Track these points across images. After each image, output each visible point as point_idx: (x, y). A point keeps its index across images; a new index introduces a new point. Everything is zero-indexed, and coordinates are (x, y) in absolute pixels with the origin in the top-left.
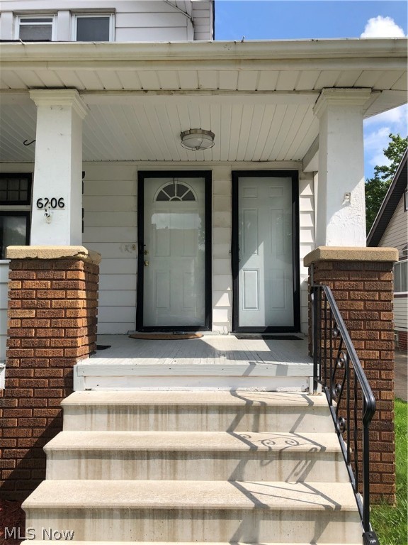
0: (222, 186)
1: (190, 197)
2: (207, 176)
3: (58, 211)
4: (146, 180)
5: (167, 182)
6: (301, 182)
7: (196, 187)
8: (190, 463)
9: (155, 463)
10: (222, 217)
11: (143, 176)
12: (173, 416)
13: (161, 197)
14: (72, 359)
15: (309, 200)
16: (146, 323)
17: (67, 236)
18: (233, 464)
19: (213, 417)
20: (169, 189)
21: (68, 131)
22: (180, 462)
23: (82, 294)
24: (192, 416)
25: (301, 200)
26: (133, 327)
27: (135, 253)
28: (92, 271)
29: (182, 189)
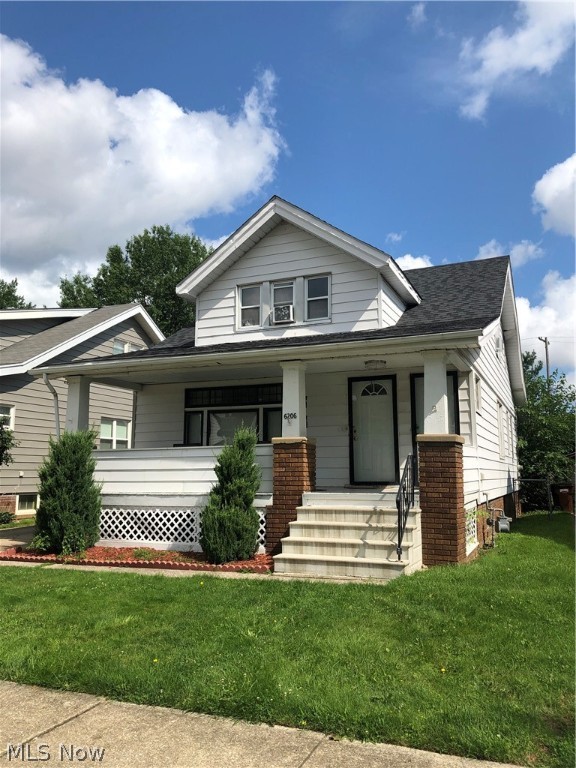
0: (403, 384)
1: (384, 392)
2: (393, 378)
3: (294, 420)
4: (353, 383)
5: (368, 383)
6: (460, 379)
7: (387, 385)
8: (346, 531)
9: (332, 531)
10: (404, 406)
11: (351, 380)
12: (343, 516)
13: (365, 393)
14: (302, 491)
15: (465, 392)
16: (357, 479)
17: (298, 432)
18: (363, 532)
19: (361, 516)
20: (369, 388)
21: (297, 380)
22: (342, 531)
23: (305, 460)
24: (351, 515)
25: (459, 392)
26: (348, 483)
27: (347, 432)
28: (311, 449)
29: (378, 388)
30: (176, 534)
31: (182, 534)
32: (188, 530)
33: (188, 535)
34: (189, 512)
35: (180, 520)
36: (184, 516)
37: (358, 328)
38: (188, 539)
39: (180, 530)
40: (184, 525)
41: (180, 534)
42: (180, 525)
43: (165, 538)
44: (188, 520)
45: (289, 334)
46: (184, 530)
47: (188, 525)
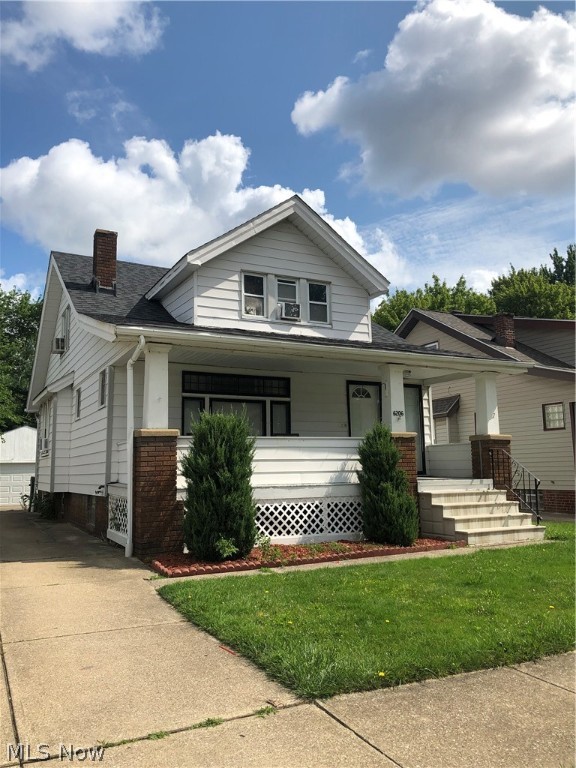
4: (350, 386)
5: (358, 387)
6: (423, 392)
11: (349, 383)
14: (416, 479)
15: (426, 402)
20: (358, 391)
25: (423, 401)
29: (365, 392)
30: (305, 526)
31: (312, 526)
32: (317, 521)
33: (317, 526)
34: (317, 502)
35: (309, 512)
36: (313, 507)
37: (353, 337)
38: (318, 530)
39: (309, 522)
40: (313, 516)
41: (309, 526)
42: (309, 517)
43: (293, 532)
44: (317, 511)
45: (295, 331)
46: (313, 521)
47: (317, 516)
